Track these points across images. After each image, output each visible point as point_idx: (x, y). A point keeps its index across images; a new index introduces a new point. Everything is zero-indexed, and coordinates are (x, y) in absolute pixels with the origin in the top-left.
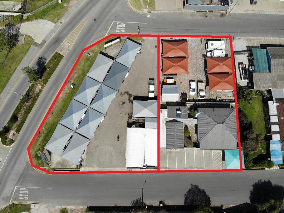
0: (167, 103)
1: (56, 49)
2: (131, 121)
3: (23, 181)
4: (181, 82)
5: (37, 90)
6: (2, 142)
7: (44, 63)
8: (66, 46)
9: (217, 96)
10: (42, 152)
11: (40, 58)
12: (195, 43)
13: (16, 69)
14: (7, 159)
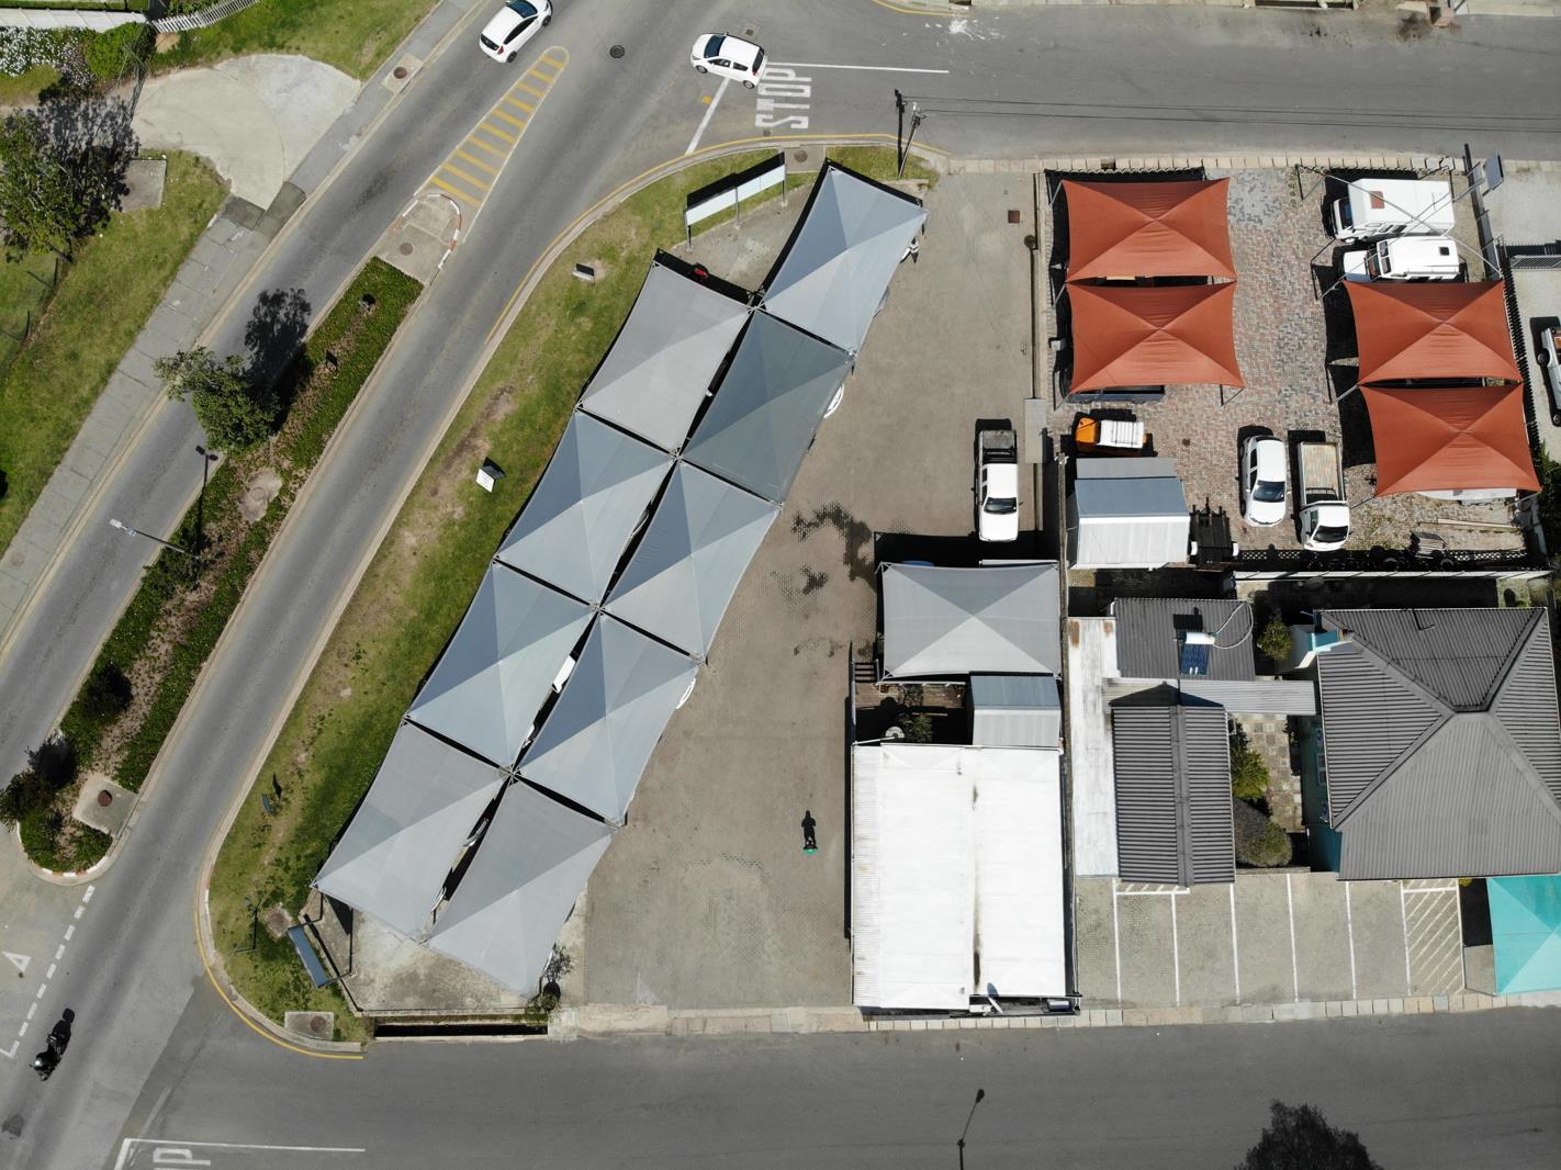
0: (1103, 576)
1: (369, 239)
2: (871, 696)
3: (170, 1106)
4: (1186, 442)
5: (254, 505)
6: (30, 849)
7: (295, 329)
8: (437, 220)
9: (1420, 530)
10: (295, 910)
11: (271, 301)
12: (1258, 195)
13: (111, 368)
14: (64, 957)
